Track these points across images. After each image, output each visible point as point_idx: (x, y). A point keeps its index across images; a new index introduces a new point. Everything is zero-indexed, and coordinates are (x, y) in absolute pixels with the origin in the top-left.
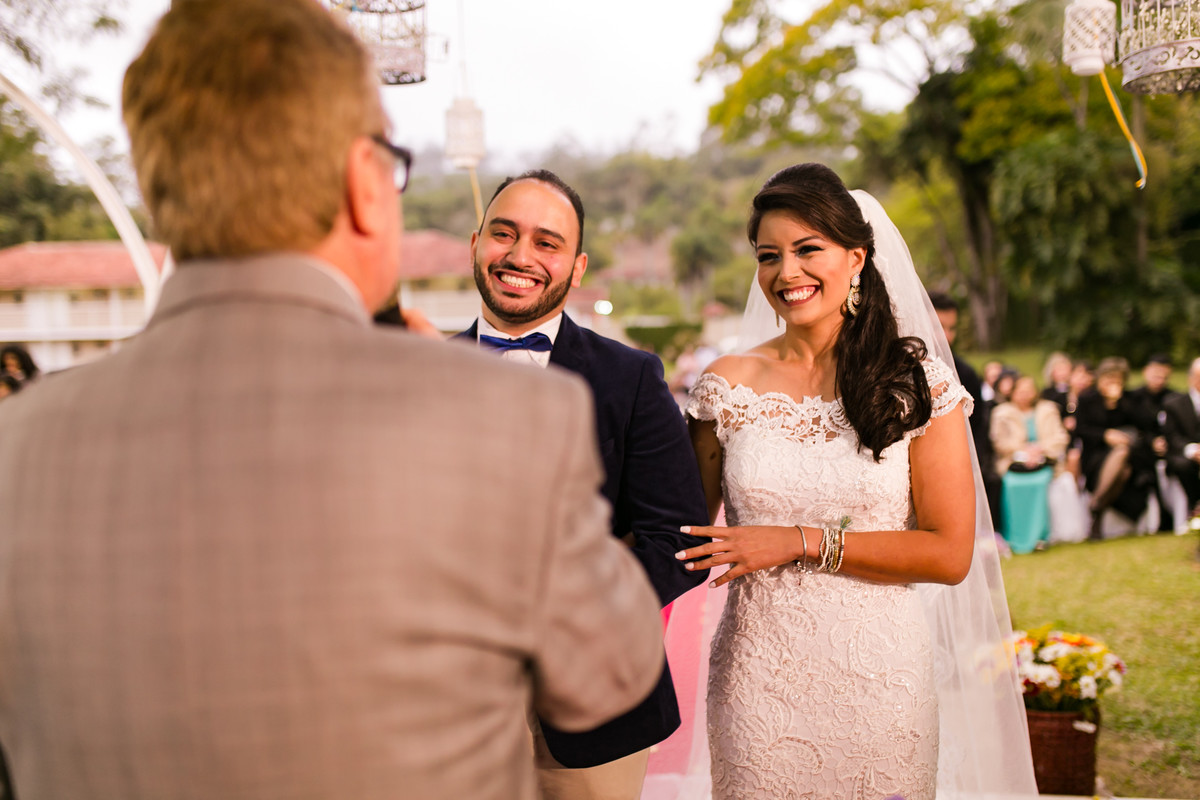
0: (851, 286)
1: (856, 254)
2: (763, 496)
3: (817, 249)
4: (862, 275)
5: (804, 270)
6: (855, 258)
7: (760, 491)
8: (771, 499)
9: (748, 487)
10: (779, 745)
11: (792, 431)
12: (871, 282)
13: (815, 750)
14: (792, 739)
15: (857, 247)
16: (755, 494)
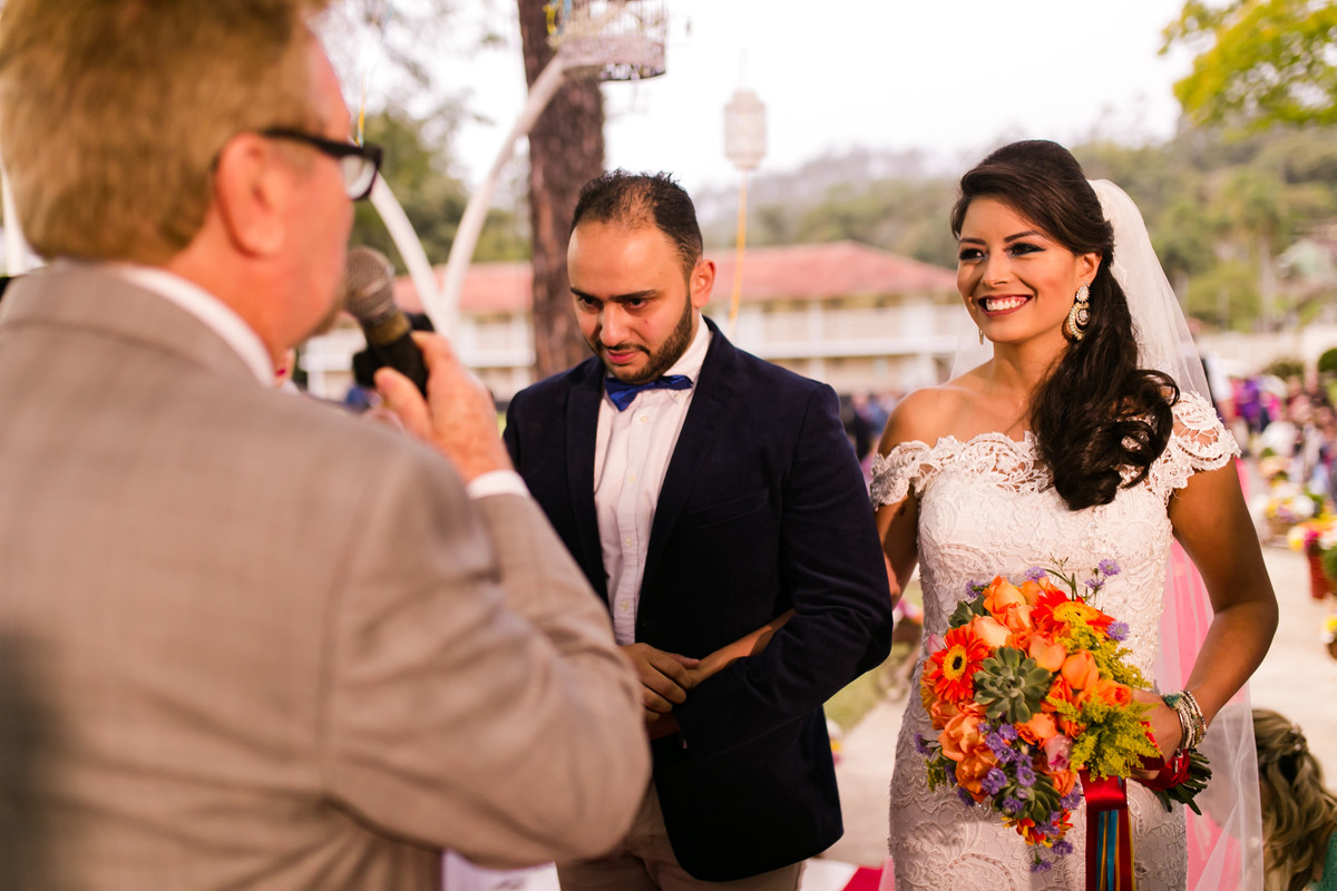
0: (1076, 301)
1: (1086, 259)
2: (962, 553)
3: (1036, 249)
4: (1092, 288)
5: (1015, 275)
6: (1086, 265)
7: (958, 547)
8: (974, 557)
9: (943, 542)
10: (963, 863)
11: (1006, 477)
12: (1107, 297)
13: (1007, 873)
14: (978, 857)
15: (1089, 252)
16: (954, 552)
